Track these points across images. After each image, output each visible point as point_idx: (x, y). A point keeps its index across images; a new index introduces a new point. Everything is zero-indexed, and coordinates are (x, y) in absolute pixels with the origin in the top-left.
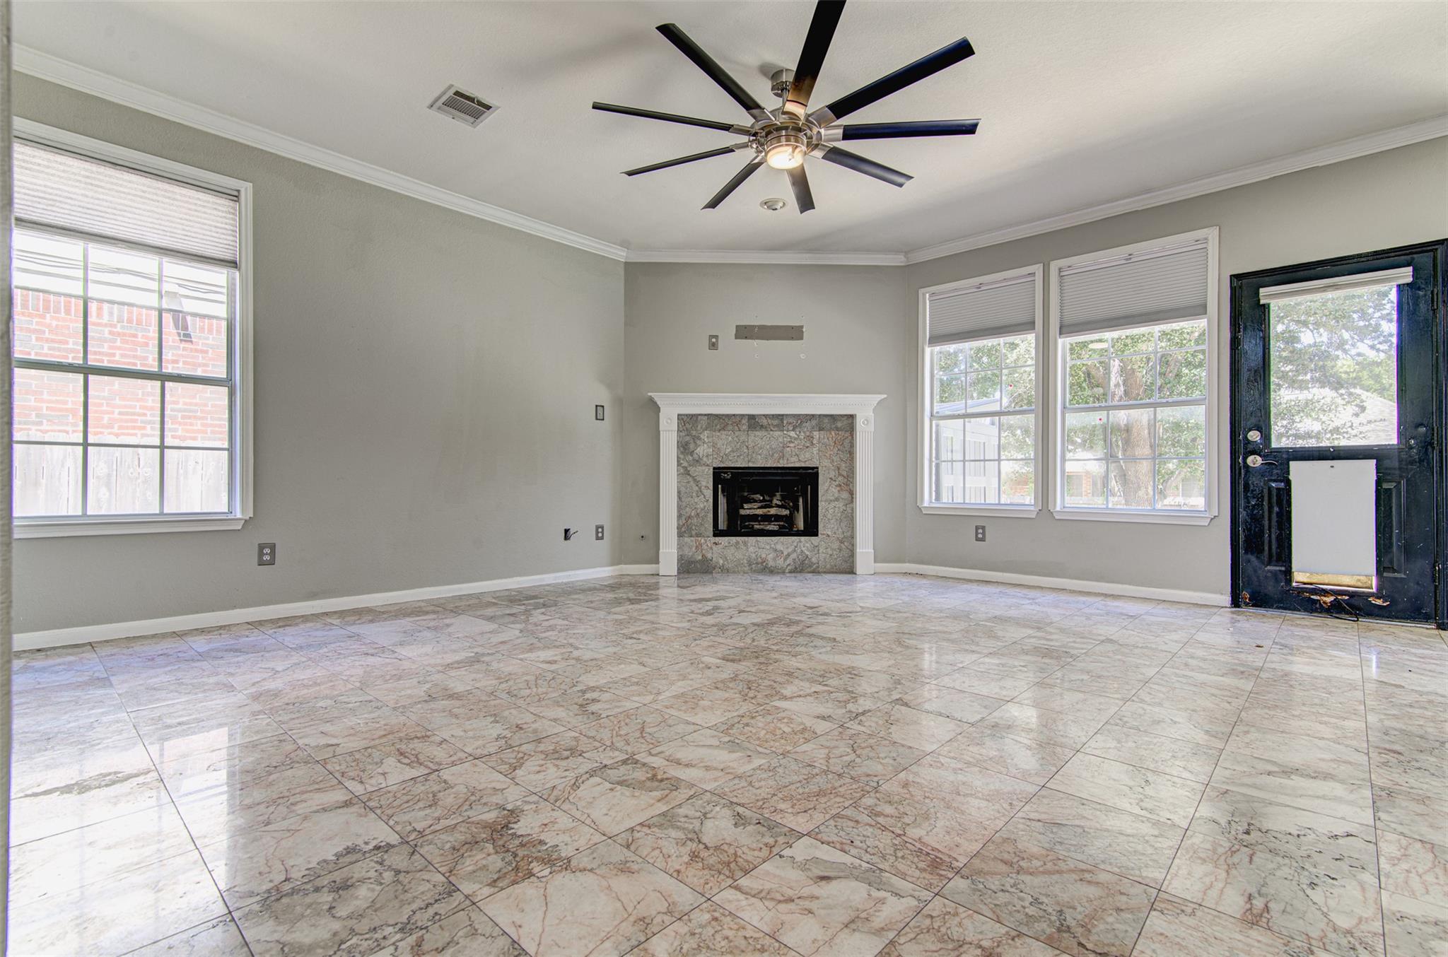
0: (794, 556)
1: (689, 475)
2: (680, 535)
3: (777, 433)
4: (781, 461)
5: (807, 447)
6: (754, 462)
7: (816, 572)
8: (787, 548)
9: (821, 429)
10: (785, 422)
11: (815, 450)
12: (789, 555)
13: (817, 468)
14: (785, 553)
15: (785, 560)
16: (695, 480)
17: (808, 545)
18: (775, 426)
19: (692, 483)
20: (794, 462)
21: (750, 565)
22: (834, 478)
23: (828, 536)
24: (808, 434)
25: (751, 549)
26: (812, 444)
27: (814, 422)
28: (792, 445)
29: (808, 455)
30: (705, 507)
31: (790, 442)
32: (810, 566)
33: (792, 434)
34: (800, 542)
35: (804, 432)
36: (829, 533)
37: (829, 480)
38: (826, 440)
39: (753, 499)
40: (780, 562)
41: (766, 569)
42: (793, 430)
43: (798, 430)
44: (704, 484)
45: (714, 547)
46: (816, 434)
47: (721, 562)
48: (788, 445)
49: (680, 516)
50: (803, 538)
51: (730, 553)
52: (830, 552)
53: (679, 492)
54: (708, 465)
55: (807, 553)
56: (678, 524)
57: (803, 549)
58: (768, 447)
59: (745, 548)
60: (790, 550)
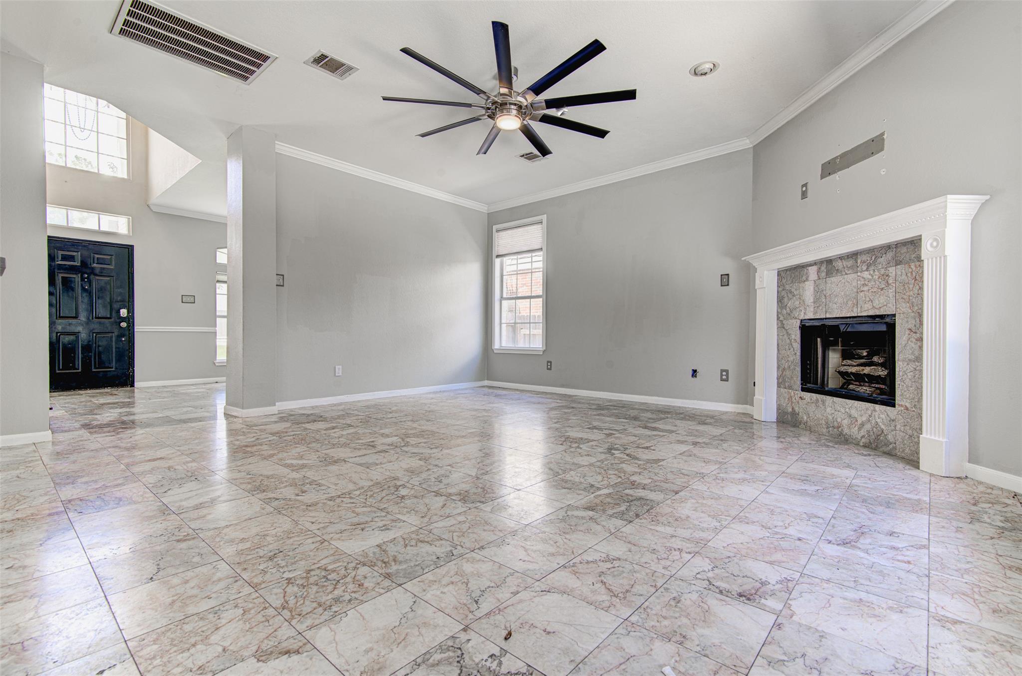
0: (868, 427)
1: (784, 328)
2: (779, 386)
3: (852, 276)
4: (855, 310)
5: (882, 289)
6: (830, 313)
7: (890, 454)
8: (861, 416)
9: (898, 263)
10: (859, 261)
11: (891, 292)
12: (863, 425)
13: (894, 315)
14: (860, 422)
15: (860, 429)
16: (787, 333)
17: (883, 416)
18: (849, 268)
19: (785, 336)
20: (867, 310)
21: (828, 428)
22: (914, 329)
23: (907, 409)
24: (883, 271)
25: (829, 410)
26: (888, 284)
27: (890, 255)
28: (866, 288)
29: (882, 300)
30: (794, 359)
31: (864, 285)
32: (886, 445)
33: (866, 275)
34: (875, 410)
35: (879, 270)
36: (908, 405)
37: (908, 332)
38: (904, 277)
39: (857, 355)
40: (854, 432)
41: (842, 439)
42: (867, 270)
43: (872, 268)
44: (793, 337)
45: (800, 401)
46: (892, 270)
47: (805, 418)
48: (862, 289)
49: (778, 368)
50: (877, 407)
51: (812, 409)
52: (910, 432)
53: (778, 345)
54: (796, 318)
55: (883, 427)
56: (778, 375)
57: (878, 420)
58: (843, 294)
59: (823, 407)
60: (864, 419)
